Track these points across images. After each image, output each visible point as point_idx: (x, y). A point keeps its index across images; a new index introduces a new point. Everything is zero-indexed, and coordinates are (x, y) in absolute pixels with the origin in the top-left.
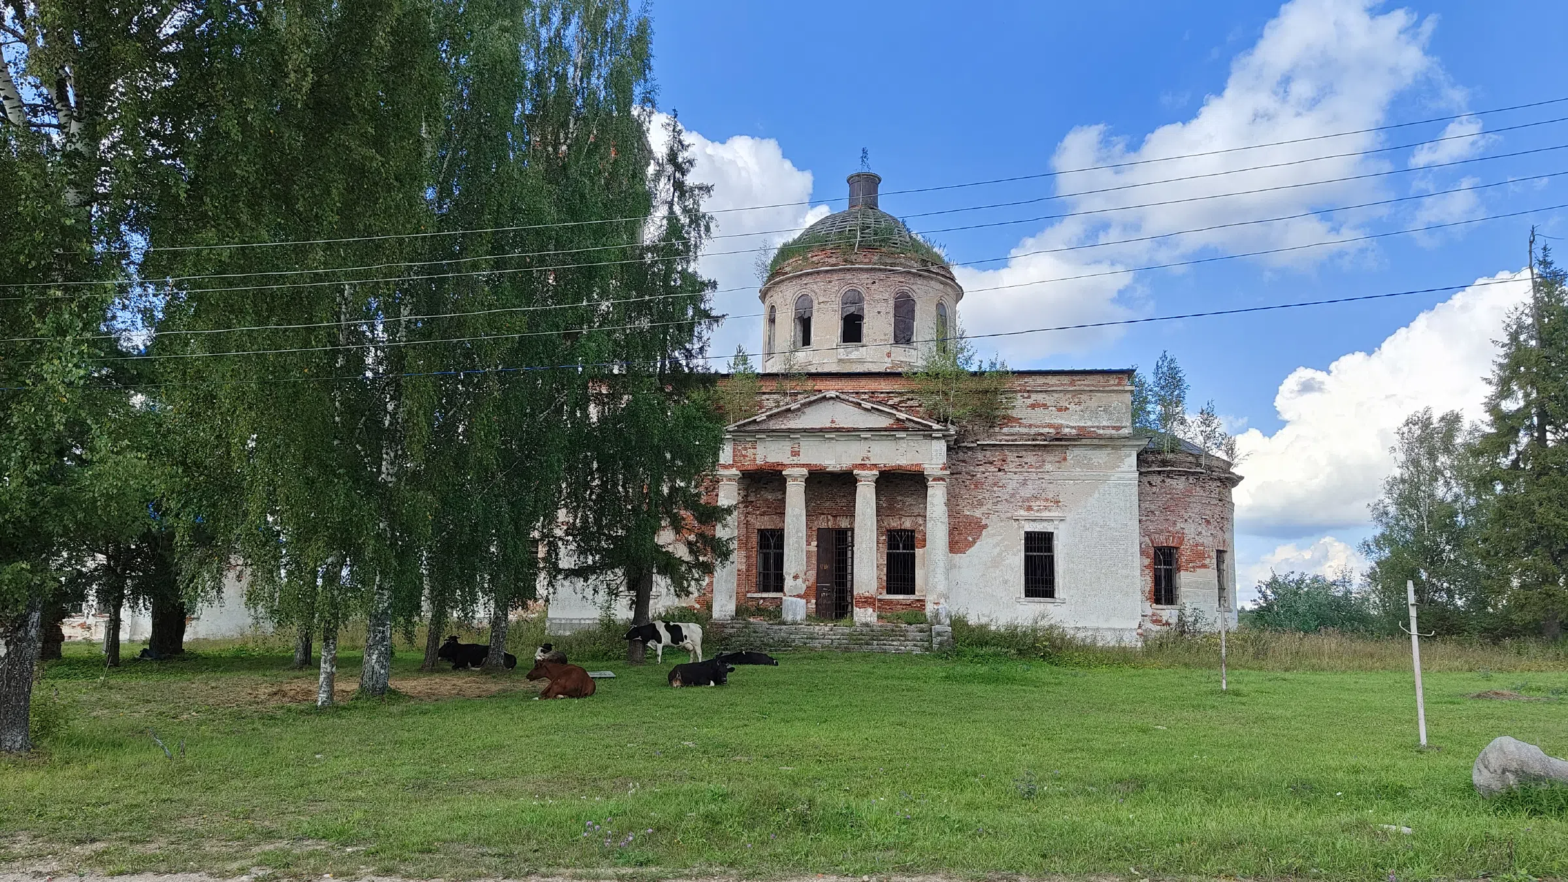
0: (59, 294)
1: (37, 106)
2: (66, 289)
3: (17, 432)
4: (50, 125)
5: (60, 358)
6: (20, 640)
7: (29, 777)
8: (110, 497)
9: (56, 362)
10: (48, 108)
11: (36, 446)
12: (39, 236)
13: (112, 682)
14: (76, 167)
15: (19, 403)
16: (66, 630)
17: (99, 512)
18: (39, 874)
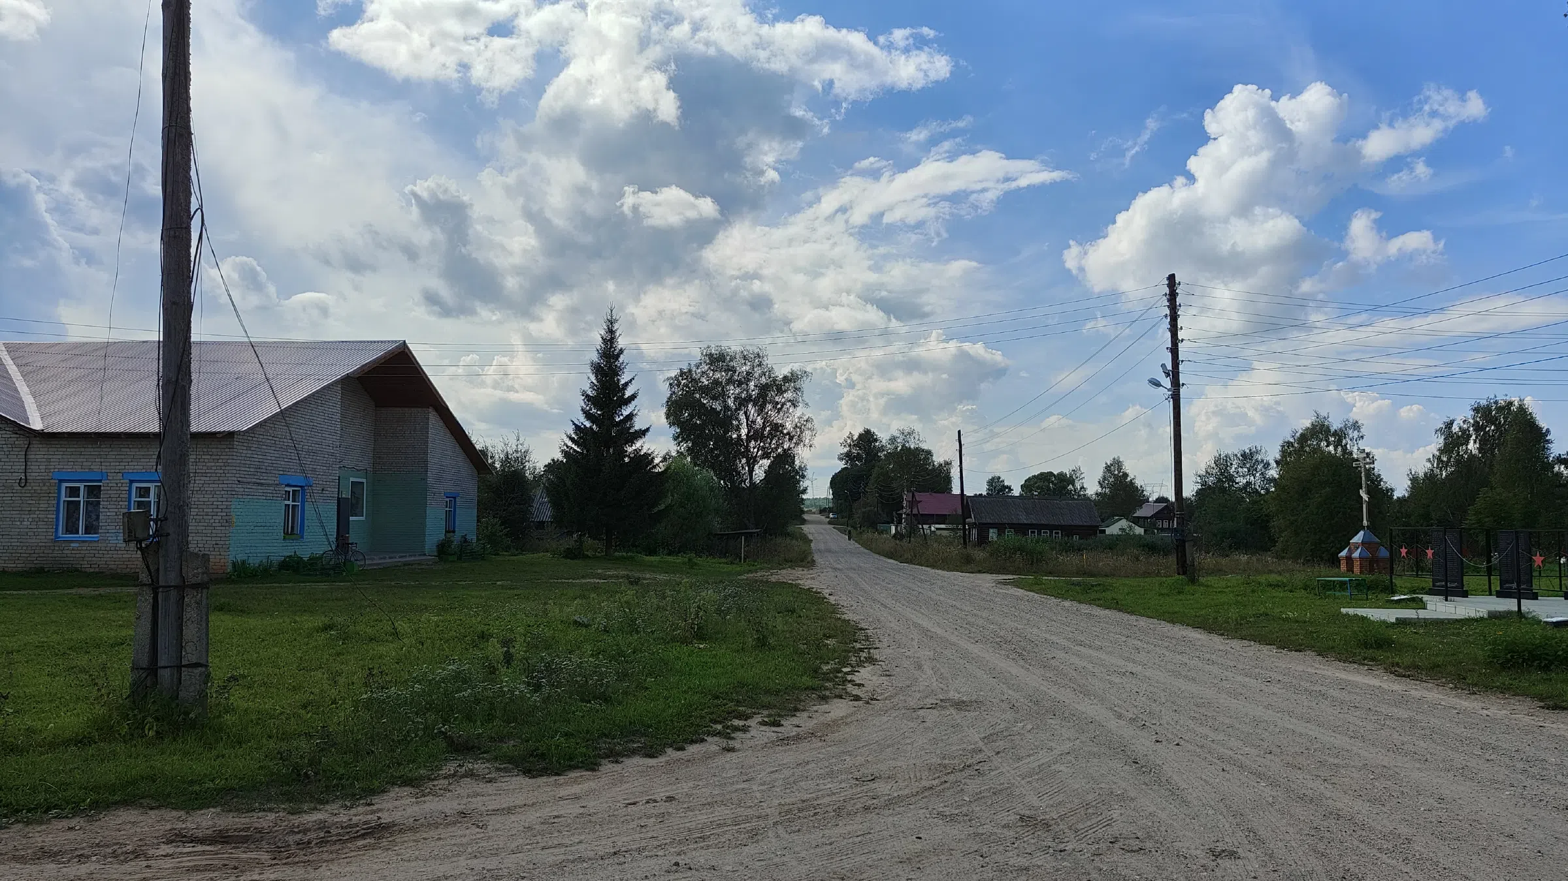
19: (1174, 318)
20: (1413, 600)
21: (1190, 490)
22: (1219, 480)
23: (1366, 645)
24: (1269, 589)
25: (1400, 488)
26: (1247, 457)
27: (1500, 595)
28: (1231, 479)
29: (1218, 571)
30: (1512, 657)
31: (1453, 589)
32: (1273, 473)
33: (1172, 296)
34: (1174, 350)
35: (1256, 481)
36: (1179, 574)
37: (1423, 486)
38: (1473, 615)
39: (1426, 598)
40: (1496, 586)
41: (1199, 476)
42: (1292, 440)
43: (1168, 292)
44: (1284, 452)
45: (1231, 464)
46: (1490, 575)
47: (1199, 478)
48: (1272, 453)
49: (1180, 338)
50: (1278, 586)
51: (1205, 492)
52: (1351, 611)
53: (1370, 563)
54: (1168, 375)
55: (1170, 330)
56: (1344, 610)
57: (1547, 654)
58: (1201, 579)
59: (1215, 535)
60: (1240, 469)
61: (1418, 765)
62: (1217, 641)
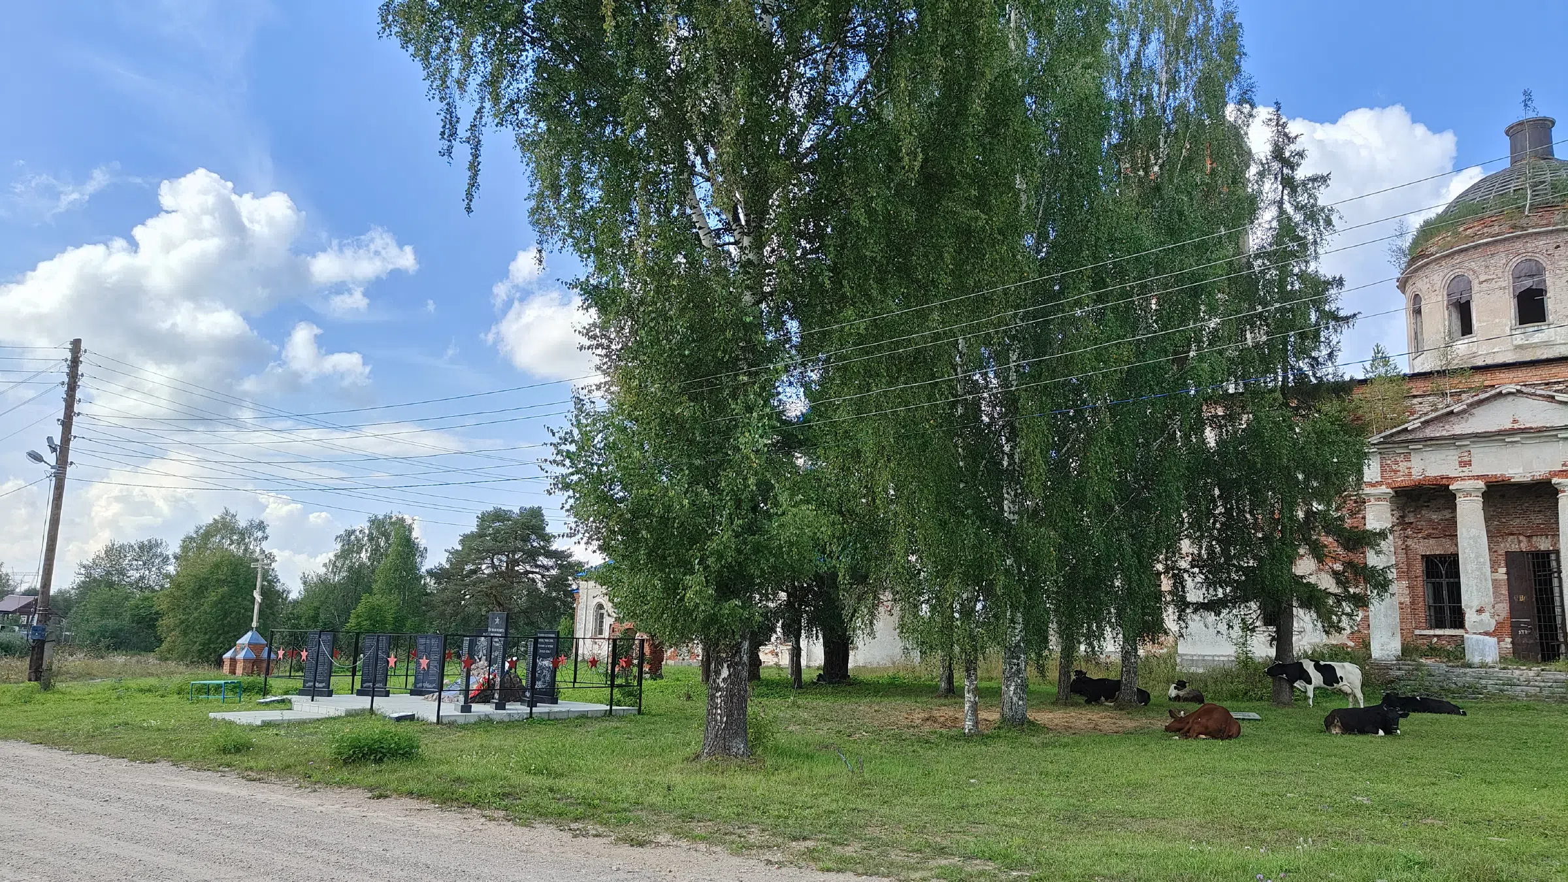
0: (746, 378)
1: (719, 230)
2: (750, 374)
3: (725, 493)
4: (729, 244)
5: (750, 431)
6: (736, 664)
7: (751, 779)
8: (792, 544)
9: (747, 434)
10: (728, 229)
11: (738, 503)
12: (729, 334)
13: (800, 702)
14: (749, 273)
15: (725, 470)
16: (762, 657)
17: (785, 557)
18: (769, 862)
19: (72, 387)
20: (283, 701)
22: (108, 573)
23: (225, 751)
24: (139, 695)
25: (295, 591)
26: (148, 551)
27: (360, 693)
28: (122, 572)
29: (88, 675)
30: (354, 752)
31: (317, 688)
32: (171, 569)
33: (75, 363)
34: (67, 424)
35: (152, 577)
36: (30, 680)
37: (319, 590)
38: (332, 714)
39: (294, 698)
40: (358, 686)
41: (84, 567)
42: (195, 536)
43: (69, 358)
44: (185, 548)
45: (125, 556)
46: (354, 675)
47: (83, 569)
48: (173, 547)
49: (76, 410)
50: (149, 690)
51: (89, 586)
52: (219, 716)
53: (254, 664)
54: (54, 450)
55: (65, 400)
56: (212, 715)
57: (382, 747)
58: (60, 686)
59: (93, 634)
60: (135, 563)
61: (241, 873)
62: (58, 758)
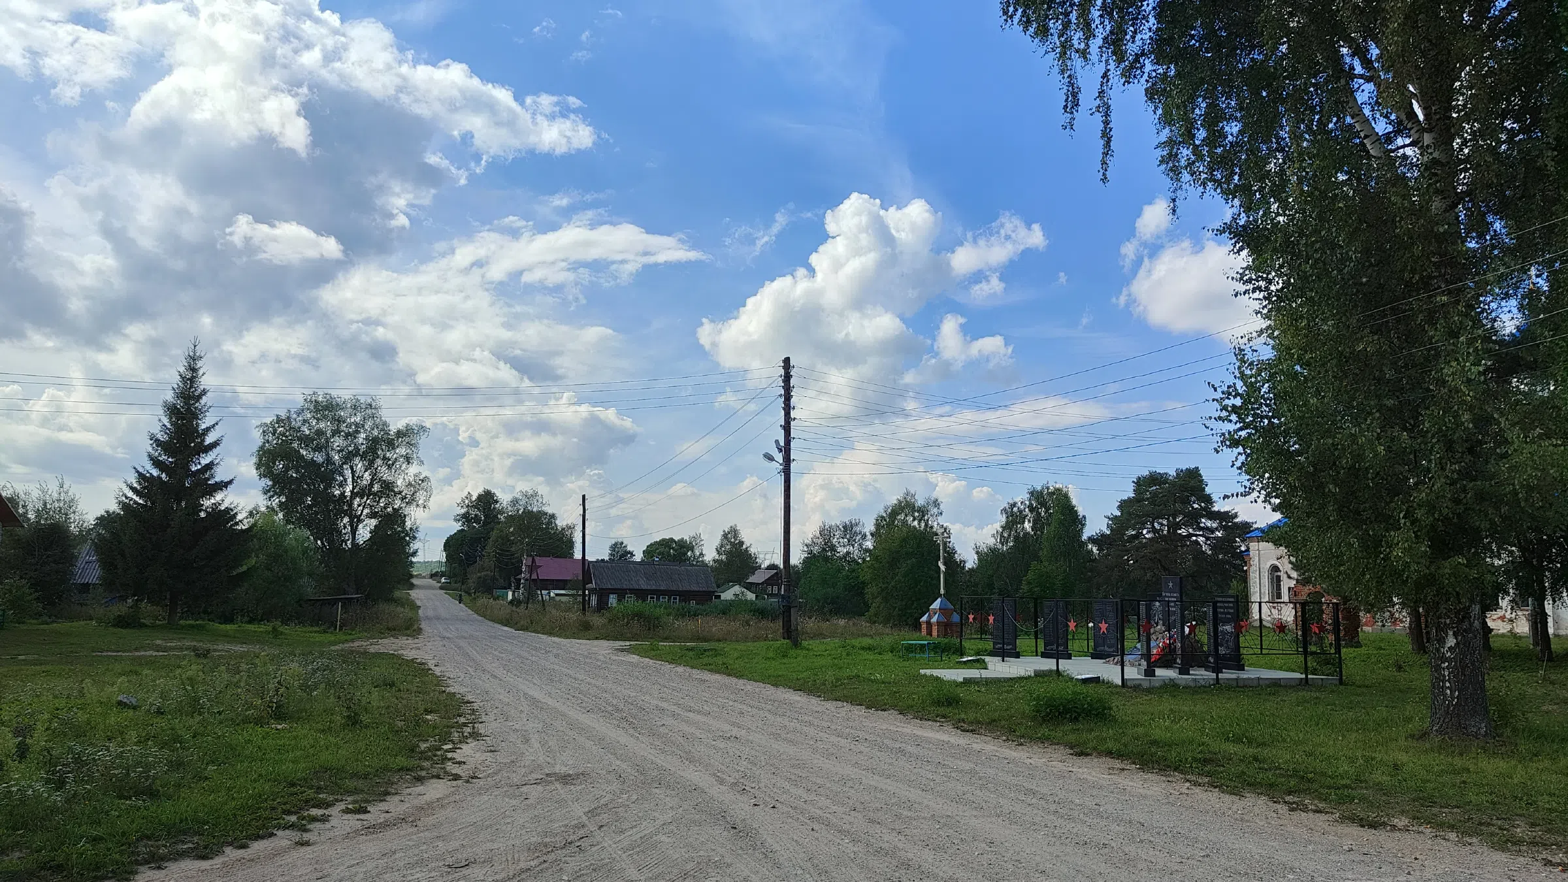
0: (1445, 298)
1: (1389, 133)
2: (1450, 293)
3: (1430, 435)
4: (1404, 146)
5: (1457, 360)
6: (1465, 630)
7: (1502, 765)
8: (1530, 489)
9: (1454, 364)
10: (1398, 132)
11: (1449, 446)
12: (1417, 250)
13: (1553, 677)
14: (1436, 175)
15: (1428, 408)
16: (1490, 624)
17: (1523, 504)
19: (788, 398)
20: (977, 661)
21: (797, 557)
22: (824, 549)
23: (938, 703)
24: (862, 652)
25: (971, 561)
26: (849, 529)
27: (1045, 655)
28: (833, 548)
29: (820, 635)
30: (1050, 710)
31: (1007, 651)
32: (869, 544)
33: (787, 378)
34: (787, 428)
35: (855, 552)
36: (784, 638)
37: (989, 558)
38: (1022, 673)
39: (987, 659)
40: (1041, 648)
41: (805, 545)
42: (884, 515)
43: (783, 374)
44: (878, 526)
45: (834, 535)
46: (1036, 638)
47: (805, 547)
48: (869, 527)
49: (792, 416)
50: (869, 649)
51: (811, 560)
52: (928, 672)
53: (946, 627)
54: (780, 450)
55: (784, 409)
56: (922, 672)
57: (1077, 707)
58: (805, 643)
59: (818, 601)
60: (841, 540)
61: (975, 813)
62: (814, 703)
